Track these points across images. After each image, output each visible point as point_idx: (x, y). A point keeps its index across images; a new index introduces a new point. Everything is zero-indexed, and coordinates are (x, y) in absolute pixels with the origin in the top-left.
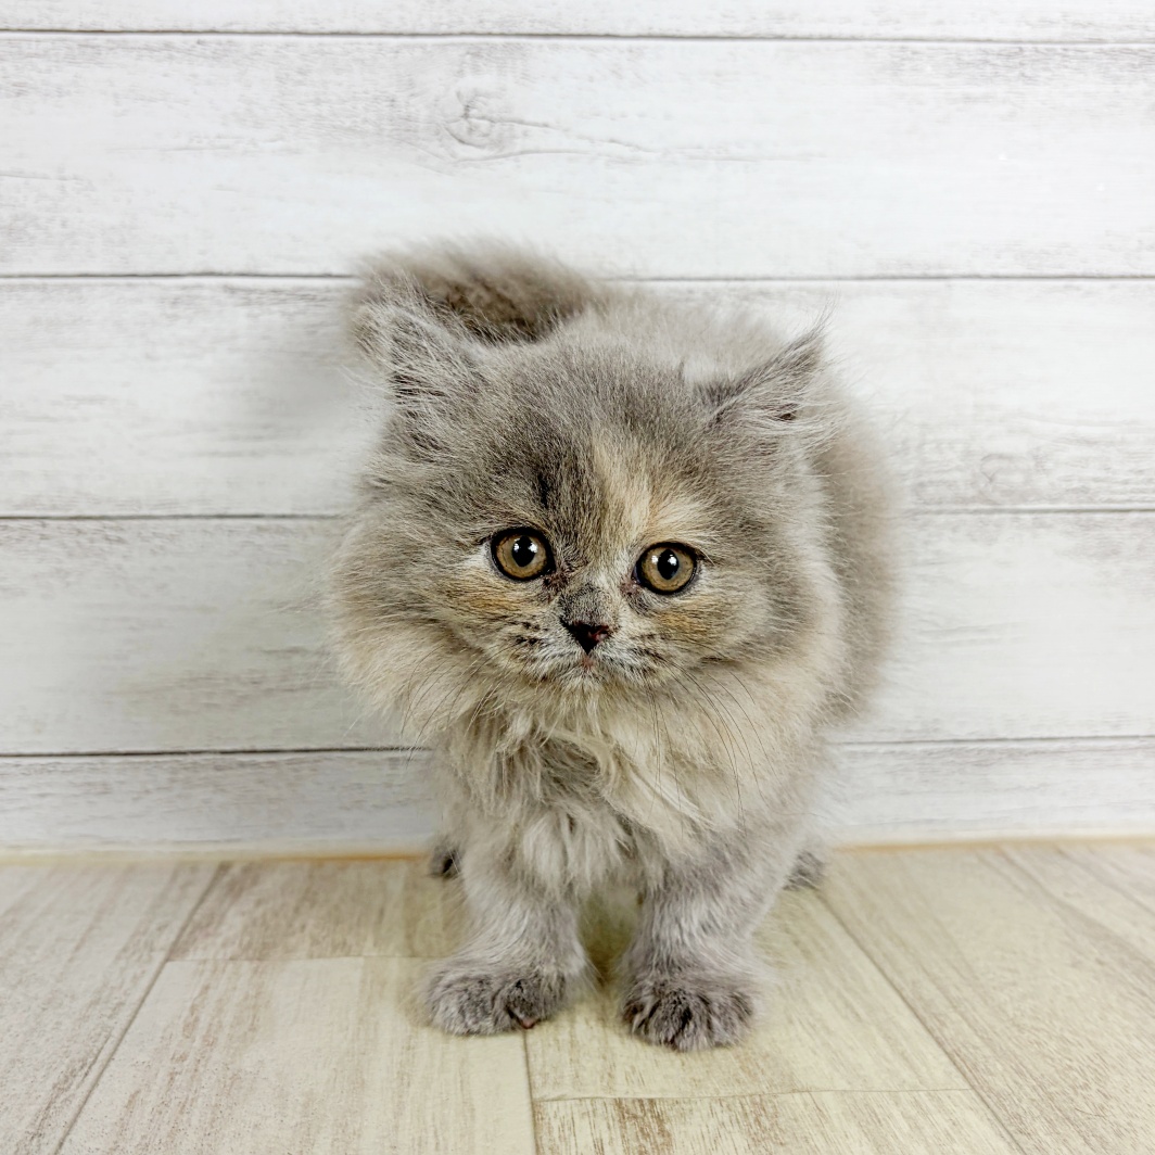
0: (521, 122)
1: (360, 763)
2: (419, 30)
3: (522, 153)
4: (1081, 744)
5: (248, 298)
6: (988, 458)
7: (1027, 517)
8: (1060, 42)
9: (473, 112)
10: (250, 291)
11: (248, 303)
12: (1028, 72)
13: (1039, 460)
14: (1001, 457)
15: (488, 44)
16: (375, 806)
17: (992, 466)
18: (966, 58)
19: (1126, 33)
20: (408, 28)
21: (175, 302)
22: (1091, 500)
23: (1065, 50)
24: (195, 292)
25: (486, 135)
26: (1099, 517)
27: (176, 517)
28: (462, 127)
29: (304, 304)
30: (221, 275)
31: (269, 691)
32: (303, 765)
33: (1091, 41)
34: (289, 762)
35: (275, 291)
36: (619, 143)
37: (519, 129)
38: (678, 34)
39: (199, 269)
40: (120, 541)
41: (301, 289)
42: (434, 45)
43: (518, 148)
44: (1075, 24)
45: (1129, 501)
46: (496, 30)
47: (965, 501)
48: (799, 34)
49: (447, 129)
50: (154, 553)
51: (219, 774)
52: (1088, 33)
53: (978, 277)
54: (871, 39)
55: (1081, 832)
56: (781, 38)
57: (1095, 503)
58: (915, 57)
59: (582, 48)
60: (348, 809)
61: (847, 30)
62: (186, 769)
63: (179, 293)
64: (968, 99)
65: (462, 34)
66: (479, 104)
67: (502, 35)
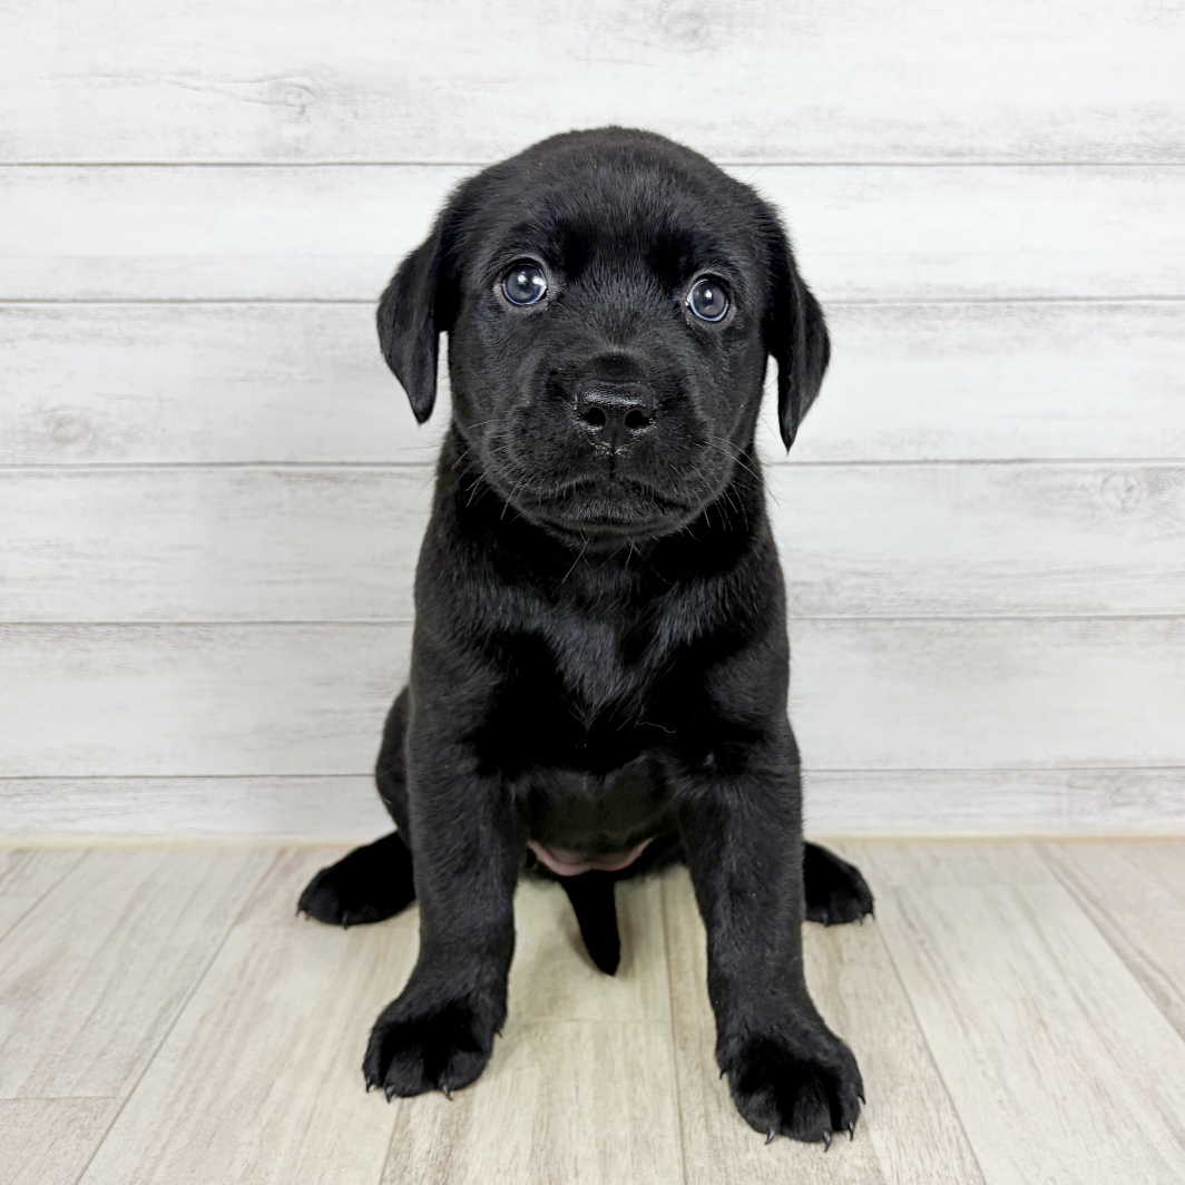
5: (289, 479)
7: (822, 625)
10: (289, 475)
11: (289, 482)
13: (830, 586)
14: (804, 584)
21: (240, 482)
22: (866, 613)
26: (872, 624)
27: (245, 623)
33: (868, 301)
39: (256, 460)
40: (209, 639)
45: (894, 613)
50: (231, 646)
52: (864, 296)
55: (860, 834)
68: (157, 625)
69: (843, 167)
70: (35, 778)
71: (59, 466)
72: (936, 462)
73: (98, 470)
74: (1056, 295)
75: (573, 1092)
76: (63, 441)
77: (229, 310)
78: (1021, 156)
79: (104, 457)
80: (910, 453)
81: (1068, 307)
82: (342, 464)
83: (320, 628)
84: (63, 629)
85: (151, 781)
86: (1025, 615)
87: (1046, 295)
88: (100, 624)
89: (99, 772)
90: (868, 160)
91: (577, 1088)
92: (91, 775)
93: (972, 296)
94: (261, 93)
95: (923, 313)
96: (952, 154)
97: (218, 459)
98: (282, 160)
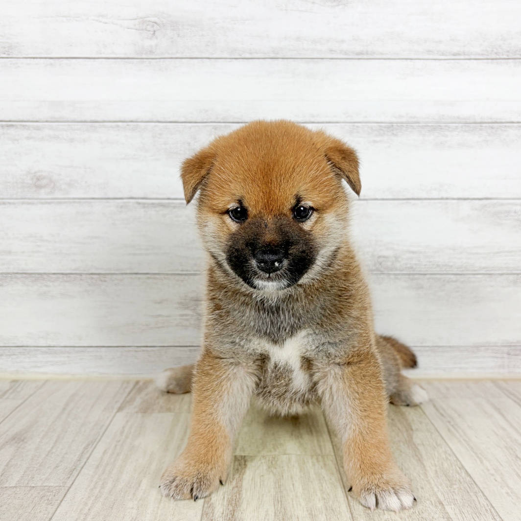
1: (179, 351)
2: (197, 121)
5: (144, 206)
6: (380, 257)
7: (392, 277)
8: (405, 123)
10: (144, 204)
11: (144, 207)
12: (395, 132)
13: (396, 258)
14: (384, 257)
17: (381, 260)
18: (374, 129)
19: (427, 120)
20: (194, 120)
22: (414, 271)
23: (407, 125)
24: (128, 204)
26: (416, 276)
27: (122, 274)
29: (162, 208)
30: (135, 198)
31: (152, 328)
32: (162, 351)
33: (416, 123)
34: (158, 350)
35: (152, 204)
39: (129, 196)
40: (105, 281)
41: (161, 203)
42: (202, 126)
44: (410, 117)
45: (427, 271)
46: (222, 121)
47: (372, 271)
50: (116, 285)
51: (136, 353)
52: (414, 120)
53: (377, 199)
54: (343, 123)
58: (357, 128)
61: (335, 120)
62: (126, 351)
63: (122, 204)
64: (375, 142)
65: (211, 122)
68: (81, 274)
69: (404, 60)
70: (22, 346)
71: (37, 199)
72: (447, 199)
73: (55, 201)
74: (503, 121)
75: (292, 486)
76: (39, 187)
77: (118, 126)
78: (488, 55)
79: (58, 195)
80: (435, 195)
81: (509, 127)
82: (169, 199)
83: (157, 276)
84: (37, 276)
85: (76, 349)
86: (488, 272)
87: (498, 121)
88: (54, 274)
89: (52, 344)
90: (416, 57)
91: (293, 485)
92: (48, 345)
93: (464, 121)
94: (135, 25)
95: (441, 129)
96: (454, 55)
97: (111, 196)
98: (144, 56)
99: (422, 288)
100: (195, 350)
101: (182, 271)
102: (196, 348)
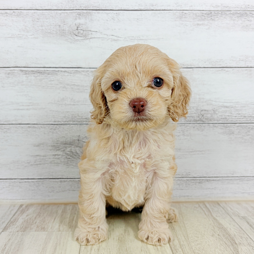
0: (90, 31)
1: (53, 182)
2: (66, 9)
3: (91, 38)
4: (224, 178)
6: (202, 111)
8: (221, 11)
9: (79, 28)
12: (213, 18)
15: (82, 12)
16: (57, 192)
17: (202, 113)
18: (198, 15)
19: (236, 9)
20: (63, 9)
23: (222, 13)
24: (13, 71)
25: (82, 34)
28: (76, 32)
29: (39, 74)
30: (19, 67)
31: (32, 165)
32: (40, 182)
34: (36, 181)
35: (32, 71)
36: (114, 36)
37: (90, 32)
38: (128, 9)
41: (38, 70)
42: (69, 12)
43: (90, 37)
44: (224, 6)
46: (84, 9)
47: (196, 121)
48: (157, 9)
49: (73, 33)
51: (20, 184)
53: (200, 68)
54: (175, 10)
56: (153, 10)
57: (228, 121)
58: (185, 14)
59: (105, 13)
60: (50, 192)
61: (169, 9)
62: (13, 183)
63: (9, 71)
64: (198, 24)
65: (76, 10)
66: (80, 27)
67: (86, 10)
99: (233, 133)
100: (64, 181)
101: (54, 122)
102: (65, 180)
